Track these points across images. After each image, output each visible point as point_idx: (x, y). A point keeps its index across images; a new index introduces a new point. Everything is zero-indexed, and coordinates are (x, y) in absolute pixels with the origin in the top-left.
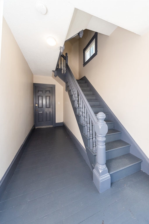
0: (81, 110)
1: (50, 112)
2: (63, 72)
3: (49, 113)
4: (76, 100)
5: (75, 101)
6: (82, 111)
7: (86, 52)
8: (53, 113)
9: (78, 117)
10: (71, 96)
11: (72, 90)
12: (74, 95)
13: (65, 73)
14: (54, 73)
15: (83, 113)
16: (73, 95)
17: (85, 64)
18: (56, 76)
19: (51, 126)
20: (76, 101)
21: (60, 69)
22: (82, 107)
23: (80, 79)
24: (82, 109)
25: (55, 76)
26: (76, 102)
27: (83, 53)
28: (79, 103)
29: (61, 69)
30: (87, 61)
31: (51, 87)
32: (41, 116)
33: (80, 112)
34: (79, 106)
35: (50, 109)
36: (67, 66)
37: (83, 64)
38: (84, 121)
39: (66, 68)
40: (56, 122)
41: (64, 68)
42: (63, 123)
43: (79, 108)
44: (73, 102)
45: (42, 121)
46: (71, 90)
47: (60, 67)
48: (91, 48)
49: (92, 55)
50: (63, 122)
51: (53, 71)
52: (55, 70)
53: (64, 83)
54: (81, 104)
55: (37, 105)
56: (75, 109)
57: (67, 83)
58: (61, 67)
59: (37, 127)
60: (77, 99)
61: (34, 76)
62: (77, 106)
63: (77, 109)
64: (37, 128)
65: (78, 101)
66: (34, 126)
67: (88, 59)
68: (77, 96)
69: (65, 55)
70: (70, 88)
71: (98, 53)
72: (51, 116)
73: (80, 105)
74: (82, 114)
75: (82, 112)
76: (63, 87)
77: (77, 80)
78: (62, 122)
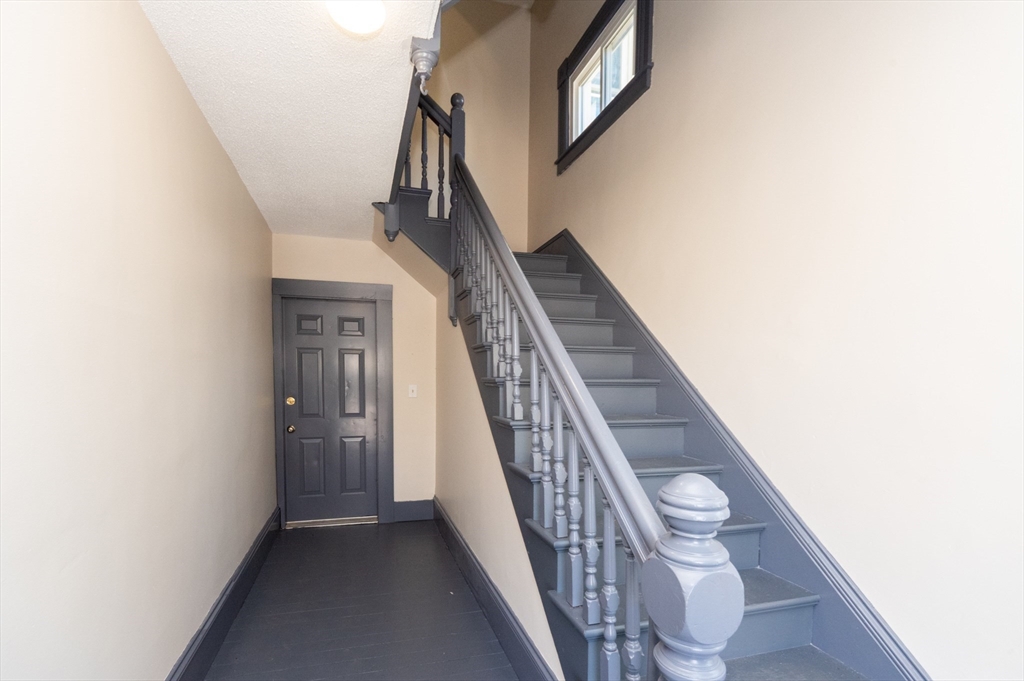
0: (541, 444)
1: (363, 442)
2: (433, 212)
3: (358, 446)
4: (512, 374)
5: (504, 384)
6: (547, 446)
7: (575, 83)
8: (382, 447)
9: (521, 486)
10: (479, 353)
11: (484, 317)
12: (496, 348)
13: (447, 216)
14: (385, 220)
15: (553, 462)
16: (490, 348)
17: (569, 153)
18: (396, 234)
19: (371, 520)
20: (509, 384)
21: (416, 191)
22: (546, 424)
23: (538, 251)
24: (546, 436)
25: (390, 235)
26: (512, 391)
27: (556, 93)
28: (529, 395)
29: (425, 193)
30: (580, 139)
31: (370, 296)
32: (315, 463)
33: (537, 457)
34: (528, 416)
35: (359, 421)
36: (460, 176)
37: (556, 158)
38: (560, 512)
39: (451, 183)
40: (396, 499)
41: (441, 188)
42: (433, 505)
43: (529, 428)
44: (491, 390)
45: (319, 492)
46: (480, 317)
47: (416, 183)
48: (610, 54)
49: (612, 93)
50: (433, 501)
51: (379, 206)
52: (386, 198)
53: (442, 276)
54: (540, 404)
55: (291, 401)
56: (503, 434)
57: (456, 273)
58: (424, 181)
59: (291, 525)
60: (518, 370)
61: (275, 236)
62: (519, 415)
63: (517, 433)
64: (295, 530)
65: (525, 384)
66: (278, 517)
67: (585, 127)
68: (516, 352)
69: (446, 107)
70: (477, 306)
71: (655, 75)
72: (370, 464)
73: (535, 409)
74: (547, 467)
75: (552, 453)
76: (433, 300)
77: (517, 255)
78: (431, 498)
